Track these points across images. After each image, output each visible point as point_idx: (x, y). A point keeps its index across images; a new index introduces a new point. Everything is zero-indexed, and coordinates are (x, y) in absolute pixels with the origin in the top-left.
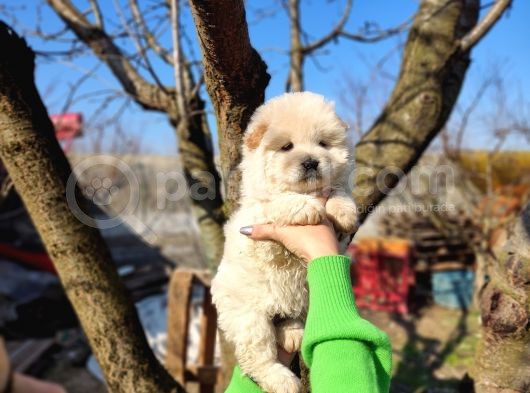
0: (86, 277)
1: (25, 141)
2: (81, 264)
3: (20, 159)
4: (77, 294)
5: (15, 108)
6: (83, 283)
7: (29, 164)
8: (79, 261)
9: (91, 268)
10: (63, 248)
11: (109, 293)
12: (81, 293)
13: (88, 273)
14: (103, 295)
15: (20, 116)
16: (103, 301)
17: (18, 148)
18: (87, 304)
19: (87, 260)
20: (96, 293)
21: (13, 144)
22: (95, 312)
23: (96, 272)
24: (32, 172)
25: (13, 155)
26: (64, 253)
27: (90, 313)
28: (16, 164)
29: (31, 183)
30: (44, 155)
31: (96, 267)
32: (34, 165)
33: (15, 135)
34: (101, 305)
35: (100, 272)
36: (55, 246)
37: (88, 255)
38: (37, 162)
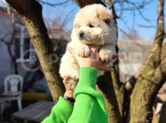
0: (53, 80)
1: (37, 35)
2: (52, 76)
3: (35, 41)
4: (50, 85)
5: (34, 25)
6: (52, 82)
7: (38, 42)
8: (51, 74)
9: (54, 77)
10: (47, 70)
11: (60, 86)
12: (51, 85)
13: (53, 79)
14: (57, 86)
15: (36, 27)
16: (57, 88)
17: (35, 37)
18: (53, 89)
19: (53, 75)
20: (55, 85)
21: (33, 36)
22: (55, 92)
23: (56, 79)
24: (39, 45)
25: (34, 39)
26: (47, 71)
27: (53, 92)
28: (34, 42)
29: (38, 48)
30: (42, 40)
31: (56, 77)
32: (39, 43)
33: (34, 33)
34: (57, 90)
35: (57, 79)
36: (44, 69)
37: (54, 73)
38: (40, 42)
